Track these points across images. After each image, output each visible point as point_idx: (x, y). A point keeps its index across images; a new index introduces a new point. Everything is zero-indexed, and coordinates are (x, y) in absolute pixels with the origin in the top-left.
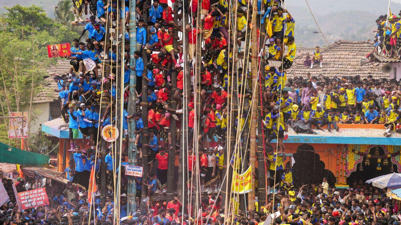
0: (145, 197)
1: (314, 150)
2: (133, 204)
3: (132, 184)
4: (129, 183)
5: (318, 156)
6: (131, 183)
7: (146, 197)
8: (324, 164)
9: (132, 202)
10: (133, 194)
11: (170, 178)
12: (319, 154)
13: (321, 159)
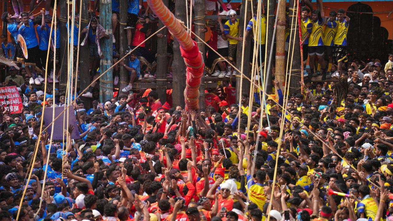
0: (125, 85)
1: (372, 11)
2: (107, 94)
3: (106, 66)
4: (102, 64)
5: (378, 20)
6: (105, 64)
7: (128, 85)
8: (386, 32)
9: (107, 91)
10: (108, 80)
11: (161, 55)
12: (379, 16)
13: (383, 25)
